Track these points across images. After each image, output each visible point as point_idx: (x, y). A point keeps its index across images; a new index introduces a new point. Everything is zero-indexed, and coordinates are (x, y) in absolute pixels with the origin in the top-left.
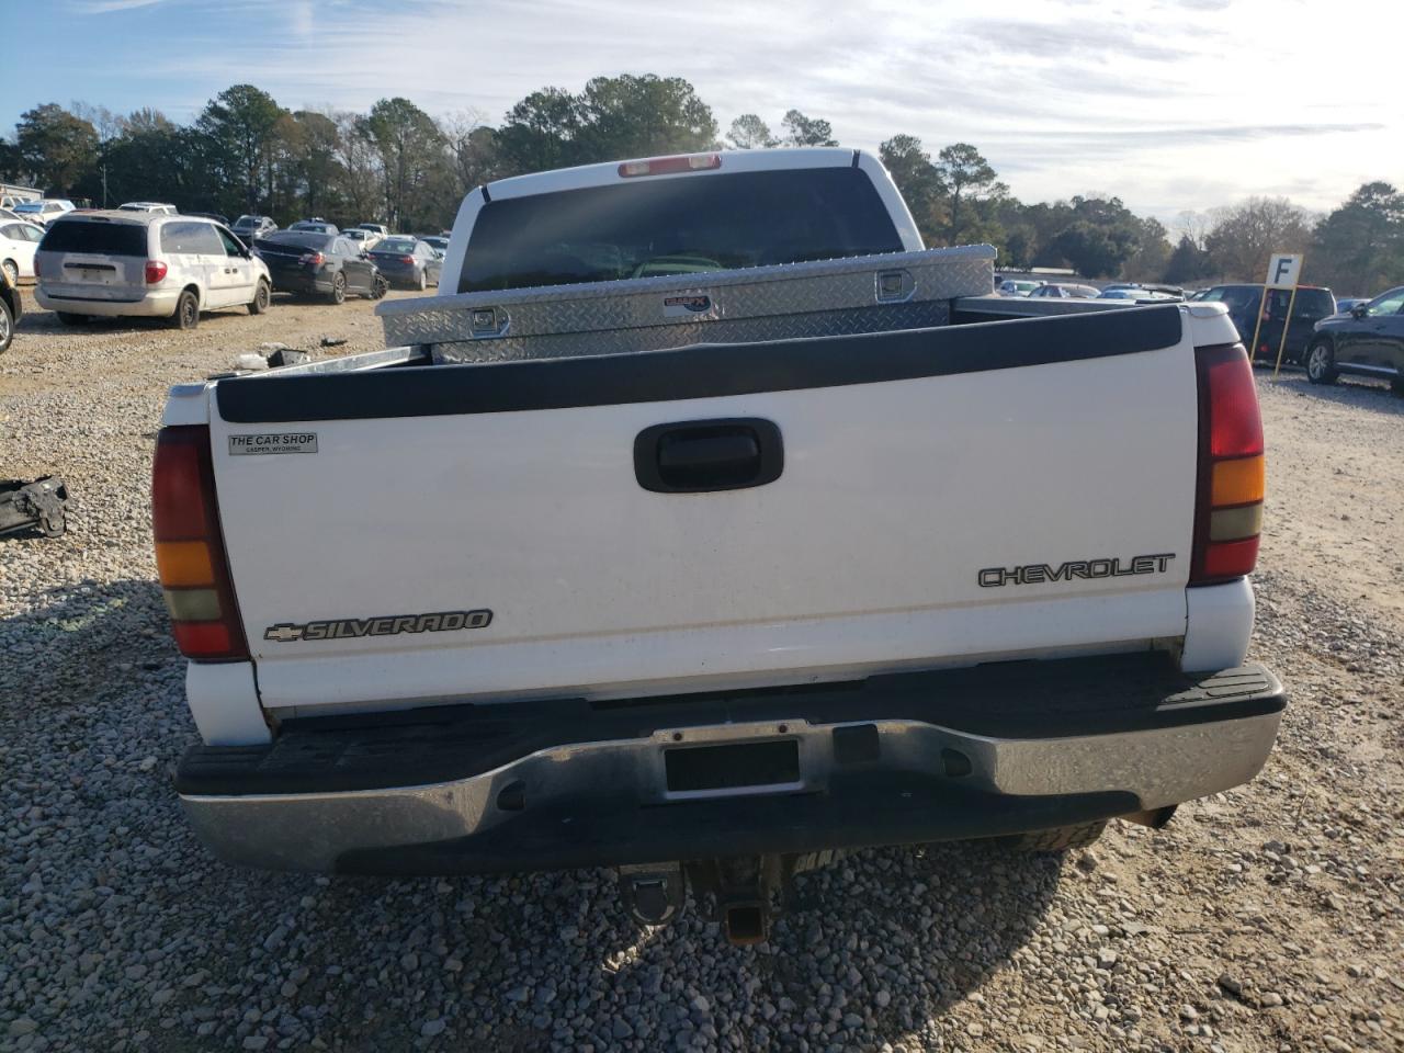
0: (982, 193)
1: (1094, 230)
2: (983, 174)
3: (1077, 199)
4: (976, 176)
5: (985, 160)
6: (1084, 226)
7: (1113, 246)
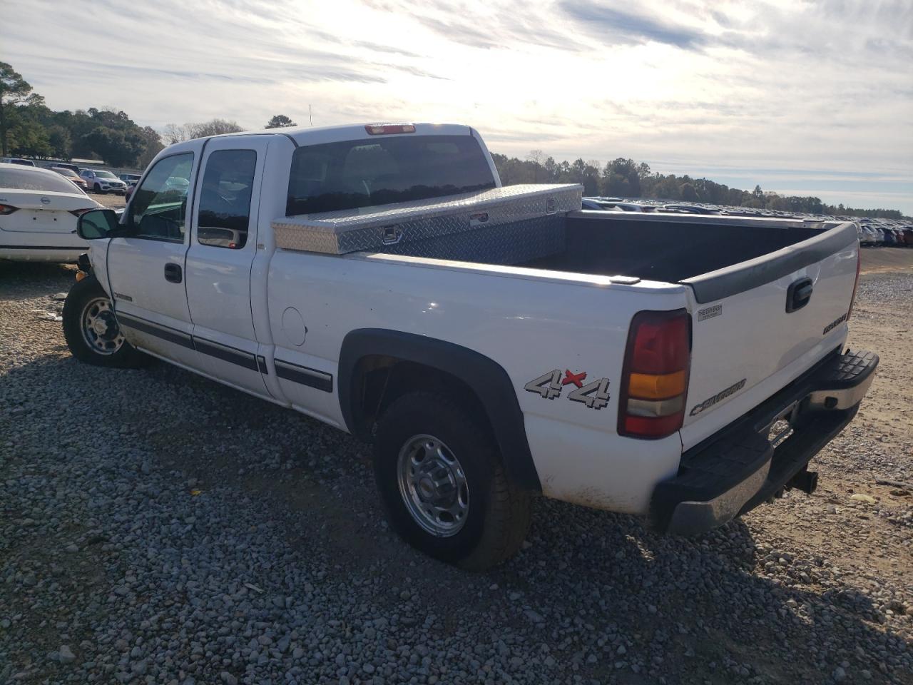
0: (22, 101)
1: (113, 134)
2: (20, 86)
3: (92, 110)
4: (14, 87)
5: (20, 76)
6: (105, 130)
7: (129, 145)
